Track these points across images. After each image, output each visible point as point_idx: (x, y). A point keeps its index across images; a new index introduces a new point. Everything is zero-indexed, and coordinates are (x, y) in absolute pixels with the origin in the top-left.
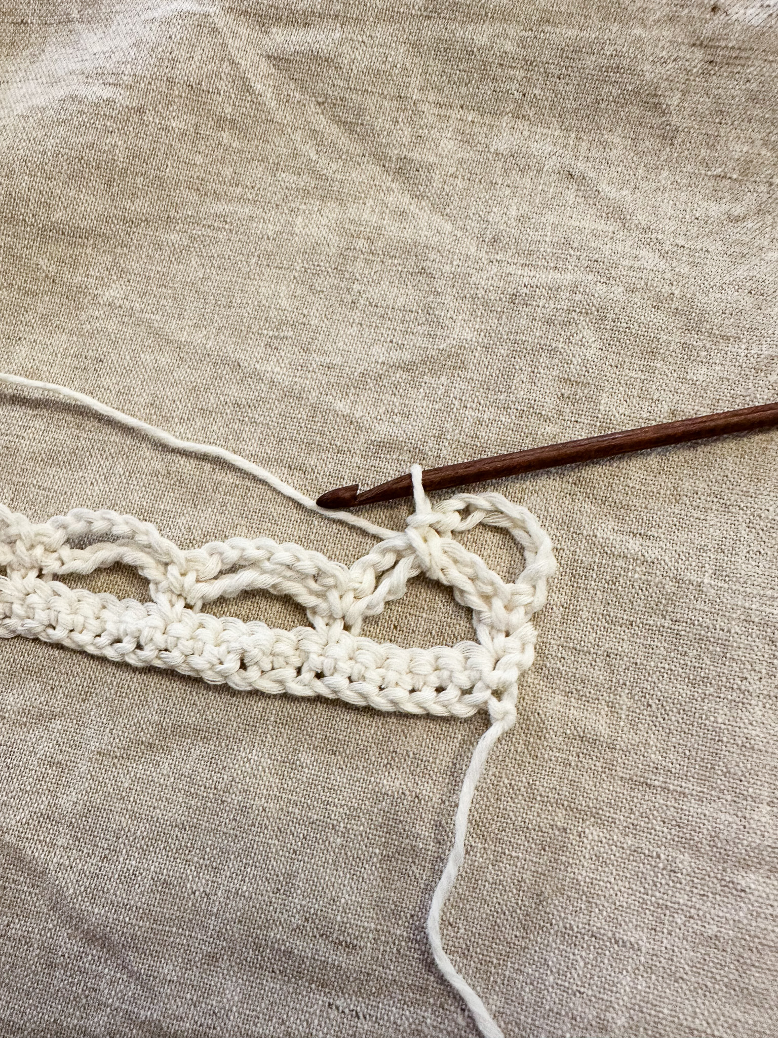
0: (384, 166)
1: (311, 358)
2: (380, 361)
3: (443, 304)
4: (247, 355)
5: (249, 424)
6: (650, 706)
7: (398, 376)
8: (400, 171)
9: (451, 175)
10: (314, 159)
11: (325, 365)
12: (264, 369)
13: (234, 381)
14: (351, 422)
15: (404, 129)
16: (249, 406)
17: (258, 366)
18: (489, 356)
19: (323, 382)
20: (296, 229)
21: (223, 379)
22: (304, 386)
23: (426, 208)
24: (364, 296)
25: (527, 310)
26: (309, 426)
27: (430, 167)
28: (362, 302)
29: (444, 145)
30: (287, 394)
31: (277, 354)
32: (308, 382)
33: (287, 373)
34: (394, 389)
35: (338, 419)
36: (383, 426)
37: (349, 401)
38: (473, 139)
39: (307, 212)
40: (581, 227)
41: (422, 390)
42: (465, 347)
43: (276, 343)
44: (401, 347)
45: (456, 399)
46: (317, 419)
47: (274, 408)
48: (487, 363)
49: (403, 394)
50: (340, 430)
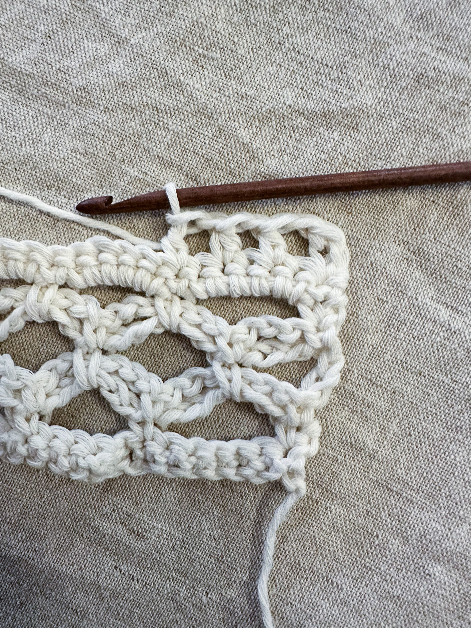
1: (230, 84)
2: (288, 103)
3: (357, 66)
4: (176, 65)
5: (162, 128)
6: (411, 436)
7: (299, 121)
11: (240, 93)
12: (187, 82)
13: (159, 86)
14: (248, 150)
16: (166, 113)
17: (182, 78)
18: (381, 125)
19: (234, 109)
21: (150, 81)
22: (217, 107)
24: (290, 39)
25: (428, 92)
26: (212, 144)
28: (287, 45)
30: (201, 110)
31: (201, 72)
32: (221, 105)
33: (205, 92)
34: (292, 132)
35: (238, 145)
36: (273, 161)
37: (251, 131)
41: (315, 139)
42: (363, 111)
43: (202, 61)
44: (309, 96)
45: (341, 155)
46: (220, 140)
47: (187, 120)
48: (377, 131)
49: (298, 138)
50: (237, 155)
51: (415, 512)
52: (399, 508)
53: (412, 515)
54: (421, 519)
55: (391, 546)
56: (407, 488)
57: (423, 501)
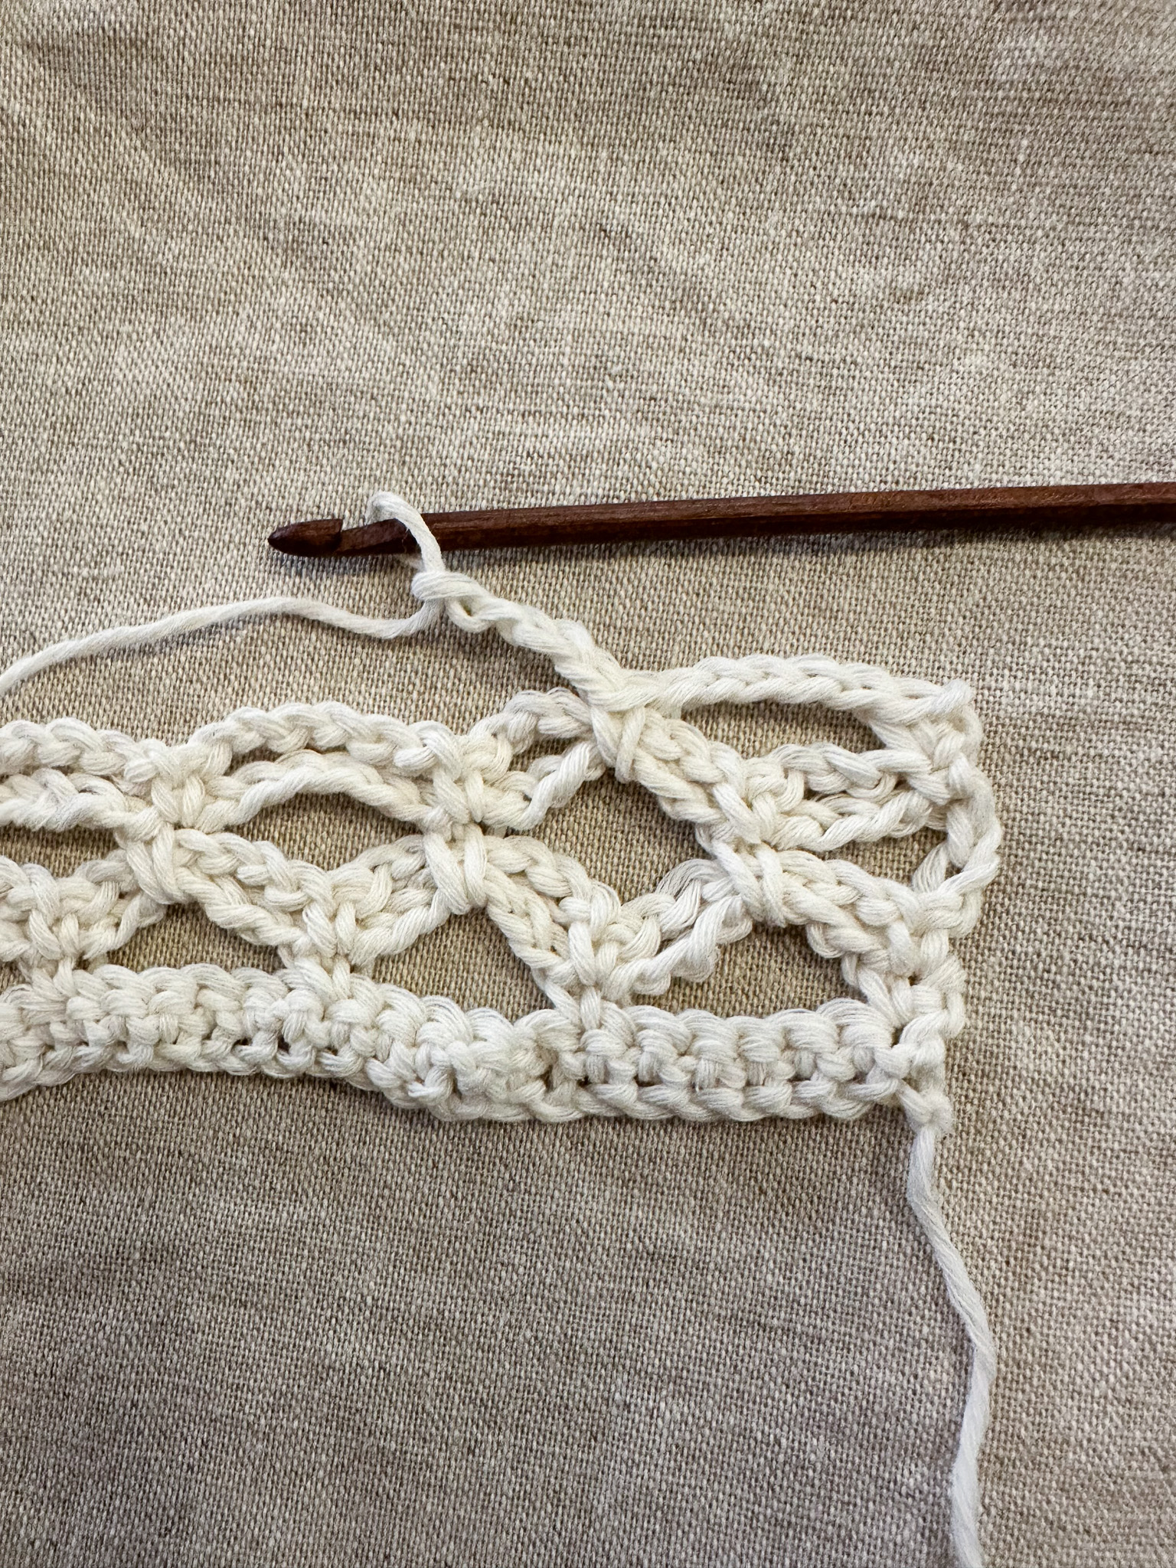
0: (266, 238)
8: (293, 248)
9: (387, 248)
10: (137, 236)
15: (294, 165)
20: (117, 371)
23: (348, 313)
24: (246, 490)
27: (348, 236)
29: (369, 192)
30: (122, 684)
38: (422, 175)
39: (134, 336)
40: (626, 331)
43: (94, 590)
51: (834, 1362)
52: (800, 1363)
53: (830, 1371)
54: (852, 1374)
55: (813, 1457)
56: (801, 1313)
57: (843, 1329)
